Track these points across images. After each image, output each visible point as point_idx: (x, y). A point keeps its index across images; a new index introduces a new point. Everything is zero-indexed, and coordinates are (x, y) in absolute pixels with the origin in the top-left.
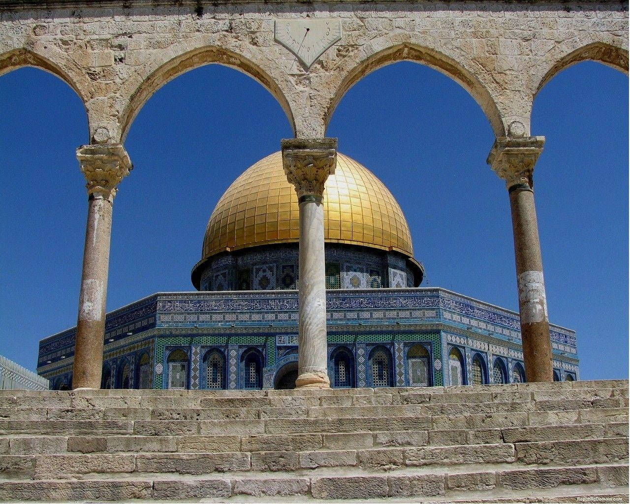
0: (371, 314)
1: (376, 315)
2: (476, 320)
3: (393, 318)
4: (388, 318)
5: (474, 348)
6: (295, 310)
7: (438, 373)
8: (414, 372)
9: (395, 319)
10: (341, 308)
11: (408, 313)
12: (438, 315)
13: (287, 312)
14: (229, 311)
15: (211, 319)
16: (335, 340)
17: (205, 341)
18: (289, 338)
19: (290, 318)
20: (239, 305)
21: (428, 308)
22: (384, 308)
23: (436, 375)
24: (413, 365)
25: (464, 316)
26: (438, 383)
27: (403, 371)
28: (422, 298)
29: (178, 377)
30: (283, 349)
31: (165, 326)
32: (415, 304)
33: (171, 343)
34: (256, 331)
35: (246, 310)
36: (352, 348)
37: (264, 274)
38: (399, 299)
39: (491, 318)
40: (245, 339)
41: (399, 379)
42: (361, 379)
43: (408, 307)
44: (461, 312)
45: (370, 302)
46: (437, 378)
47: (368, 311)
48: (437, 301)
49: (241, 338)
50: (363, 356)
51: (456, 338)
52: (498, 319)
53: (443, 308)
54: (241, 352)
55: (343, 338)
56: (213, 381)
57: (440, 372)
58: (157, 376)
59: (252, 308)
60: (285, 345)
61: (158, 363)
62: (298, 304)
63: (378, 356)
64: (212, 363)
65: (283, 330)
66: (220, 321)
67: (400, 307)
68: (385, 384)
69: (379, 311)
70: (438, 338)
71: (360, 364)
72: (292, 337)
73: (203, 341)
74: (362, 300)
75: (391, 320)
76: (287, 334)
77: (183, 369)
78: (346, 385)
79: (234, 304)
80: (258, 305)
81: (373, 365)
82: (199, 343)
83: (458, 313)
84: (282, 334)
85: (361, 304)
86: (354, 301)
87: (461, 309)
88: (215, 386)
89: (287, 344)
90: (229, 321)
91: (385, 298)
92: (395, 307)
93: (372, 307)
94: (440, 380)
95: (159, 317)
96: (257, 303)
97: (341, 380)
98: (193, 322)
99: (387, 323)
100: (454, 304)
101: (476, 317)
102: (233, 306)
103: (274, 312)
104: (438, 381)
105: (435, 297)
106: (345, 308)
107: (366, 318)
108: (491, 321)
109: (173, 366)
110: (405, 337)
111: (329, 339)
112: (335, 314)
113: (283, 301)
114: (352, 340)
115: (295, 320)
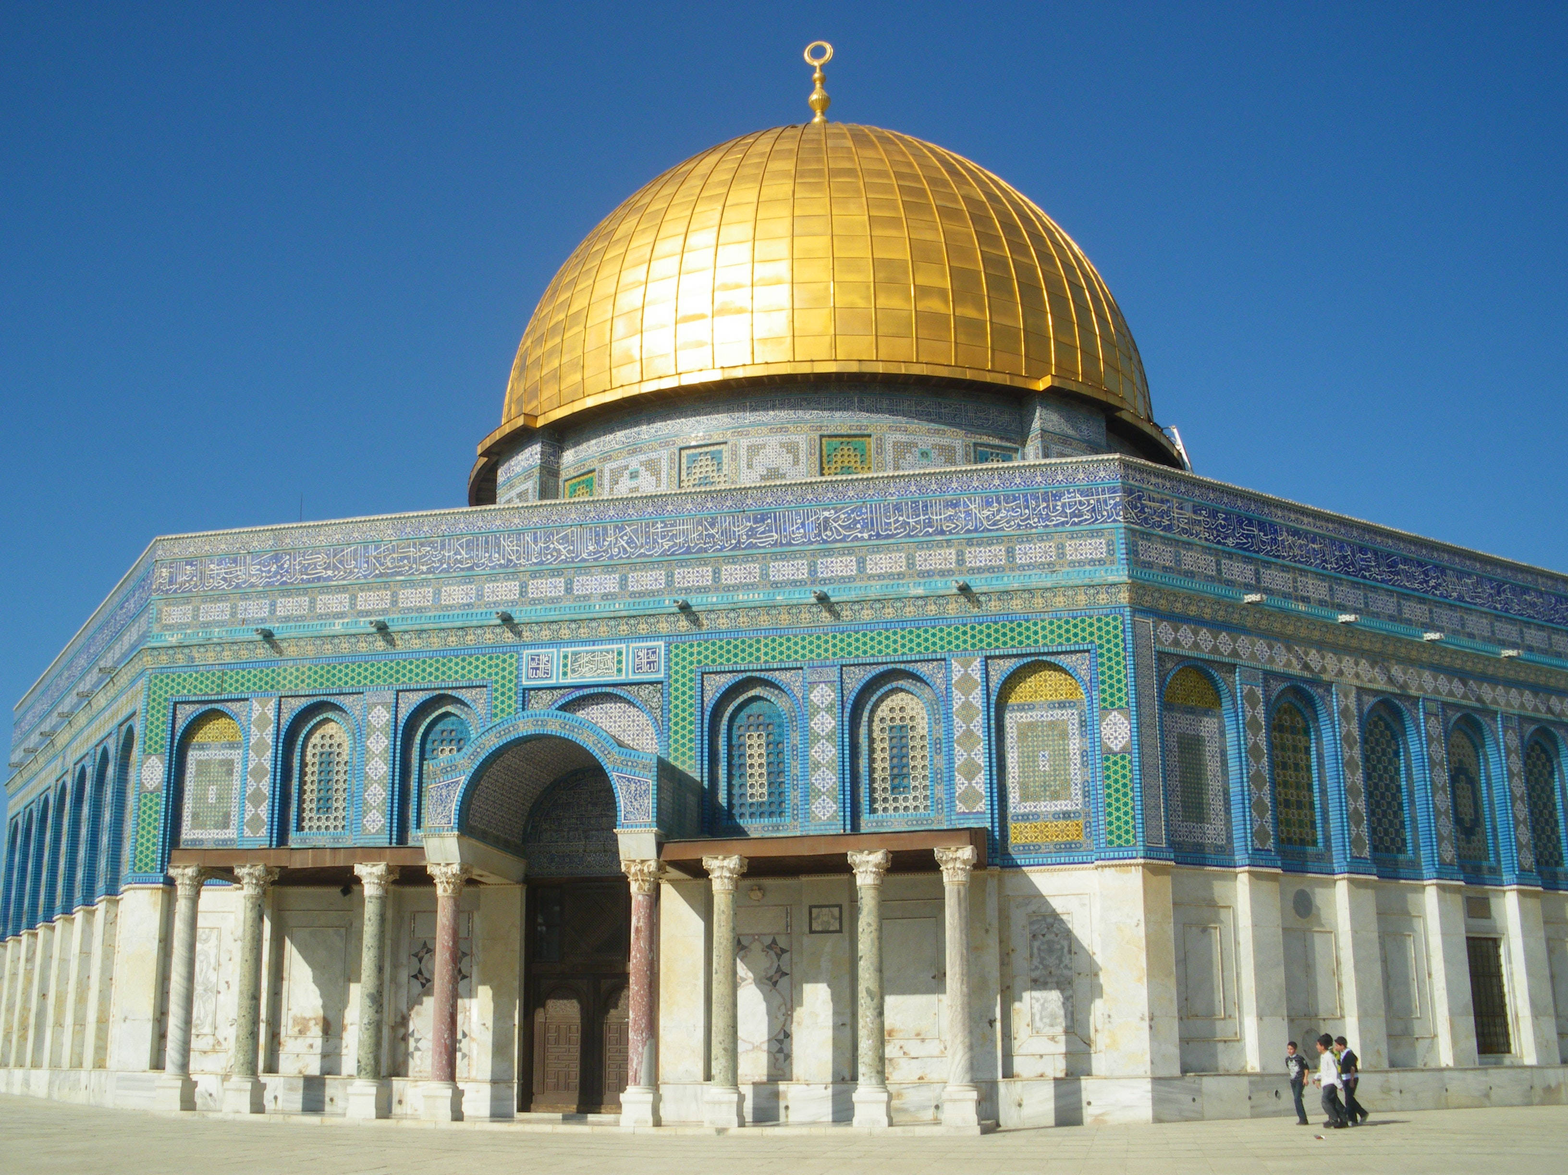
0: (861, 562)
1: (881, 563)
2: (1284, 568)
3: (943, 573)
4: (921, 574)
5: (1279, 667)
6: (587, 564)
7: (1115, 763)
8: (1029, 760)
9: (951, 573)
10: (752, 546)
11: (999, 550)
12: (1117, 554)
13: (559, 572)
14: (370, 579)
15: (312, 609)
16: (729, 661)
17: (290, 682)
18: (566, 657)
19: (569, 589)
20: (402, 559)
21: (1077, 528)
22: (908, 539)
23: (1108, 769)
24: (1022, 736)
25: (1230, 556)
26: (1117, 800)
27: (982, 760)
28: (1053, 495)
29: (212, 798)
30: (546, 696)
31: (173, 639)
32: (1028, 518)
33: (189, 691)
34: (452, 640)
35: (423, 573)
36: (788, 684)
37: (633, 484)
38: (965, 502)
39: (1352, 564)
40: (417, 667)
41: (963, 788)
42: (819, 794)
43: (1002, 529)
44: (1219, 542)
45: (856, 522)
46: (1111, 781)
47: (850, 551)
48: (1112, 502)
49: (404, 667)
50: (829, 709)
51: (1196, 633)
52: (1378, 566)
53: (1137, 527)
54: (404, 713)
55: (758, 650)
56: (318, 810)
57: (1123, 758)
58: (146, 797)
59: (445, 566)
60: (553, 682)
61: (150, 754)
62: (597, 543)
63: (892, 710)
64: (318, 750)
65: (544, 633)
66: (340, 615)
67: (968, 531)
68: (916, 808)
69: (888, 549)
70: (1116, 636)
71: (817, 738)
72: (575, 654)
73: (286, 682)
74: (826, 514)
75: (937, 578)
76: (556, 642)
77: (230, 772)
78: (771, 814)
79: (385, 558)
80: (463, 553)
81: (871, 741)
82: (272, 687)
83: (1207, 544)
84: (542, 645)
85: (826, 530)
86: (799, 521)
87: (1218, 531)
88: (323, 823)
89: (558, 678)
90: (368, 613)
91: (915, 502)
92: (950, 532)
93: (866, 536)
94: (1125, 785)
95: (160, 611)
96: (462, 548)
97: (752, 796)
98: (256, 621)
99: (920, 591)
100: (1189, 514)
101: (1284, 557)
102: (382, 565)
103: (514, 575)
104: (1117, 791)
105: (1103, 490)
106: (764, 547)
107: (843, 577)
108: (1348, 573)
109: (199, 763)
110: (989, 636)
111: (706, 657)
112: (726, 570)
113: (549, 536)
114: (788, 657)
115: (586, 598)
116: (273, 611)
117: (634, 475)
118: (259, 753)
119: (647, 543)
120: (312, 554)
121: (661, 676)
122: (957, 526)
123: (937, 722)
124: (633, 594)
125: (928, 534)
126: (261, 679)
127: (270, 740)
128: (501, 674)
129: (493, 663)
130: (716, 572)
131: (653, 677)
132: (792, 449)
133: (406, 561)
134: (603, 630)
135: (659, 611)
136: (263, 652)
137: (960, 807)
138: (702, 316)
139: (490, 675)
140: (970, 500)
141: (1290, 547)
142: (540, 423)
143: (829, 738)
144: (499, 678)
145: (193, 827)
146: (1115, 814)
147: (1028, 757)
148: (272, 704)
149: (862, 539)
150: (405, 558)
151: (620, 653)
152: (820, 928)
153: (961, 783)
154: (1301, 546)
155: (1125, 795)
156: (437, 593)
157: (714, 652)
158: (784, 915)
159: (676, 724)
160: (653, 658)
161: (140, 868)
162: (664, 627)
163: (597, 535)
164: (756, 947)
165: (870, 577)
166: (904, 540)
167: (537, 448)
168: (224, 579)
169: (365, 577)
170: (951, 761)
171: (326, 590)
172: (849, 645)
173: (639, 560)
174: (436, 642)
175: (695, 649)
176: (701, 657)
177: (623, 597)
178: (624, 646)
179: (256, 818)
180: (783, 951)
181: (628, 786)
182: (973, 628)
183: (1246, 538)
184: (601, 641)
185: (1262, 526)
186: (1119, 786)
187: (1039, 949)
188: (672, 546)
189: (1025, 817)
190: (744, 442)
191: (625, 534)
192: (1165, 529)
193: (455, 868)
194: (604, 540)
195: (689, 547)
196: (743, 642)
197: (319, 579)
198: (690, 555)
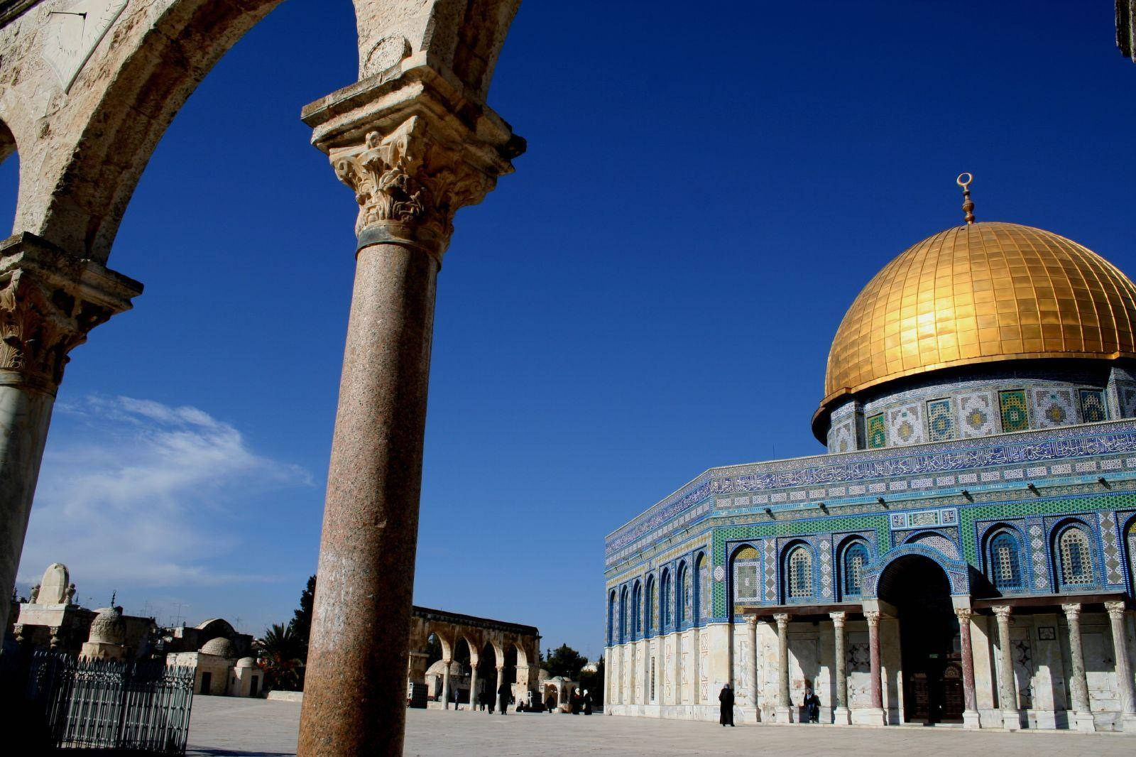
0: (1049, 469)
1: (1058, 469)
3: (1090, 473)
4: (1079, 474)
6: (917, 474)
9: (1094, 473)
10: (994, 463)
11: (1118, 461)
13: (904, 478)
14: (814, 484)
15: (788, 498)
16: (988, 516)
18: (910, 516)
19: (909, 486)
20: (828, 475)
22: (1071, 458)
27: (1119, 560)
29: (747, 584)
30: (903, 534)
31: (724, 514)
33: (733, 536)
34: (856, 510)
35: (839, 481)
36: (1018, 526)
37: (904, 419)
38: (1098, 439)
40: (841, 522)
42: (1038, 576)
43: (1118, 451)
45: (1044, 451)
47: (1042, 464)
49: (835, 523)
50: (1039, 537)
54: (836, 543)
55: (1002, 511)
56: (798, 587)
58: (717, 584)
59: (849, 477)
60: (905, 528)
61: (717, 565)
62: (920, 464)
63: (1070, 536)
64: (796, 561)
65: (899, 506)
66: (801, 501)
67: (1101, 453)
68: (1086, 582)
69: (1062, 463)
71: (1035, 550)
72: (915, 515)
73: (779, 531)
74: (1029, 447)
75: (1088, 475)
76: (907, 510)
77: (755, 572)
78: (1015, 585)
79: (820, 474)
81: (1061, 551)
82: (773, 534)
84: (899, 511)
85: (1030, 455)
86: (1016, 451)
88: (801, 593)
89: (908, 526)
90: (815, 500)
91: (1073, 440)
92: (1092, 454)
93: (1050, 457)
95: (715, 502)
96: (856, 469)
97: (1004, 577)
98: (763, 505)
99: (1080, 482)
102: (819, 477)
103: (883, 481)
106: (1000, 464)
107: (1041, 477)
109: (740, 568)
110: (1116, 501)
111: (977, 515)
112: (983, 475)
113: (897, 462)
114: (1017, 513)
115: (918, 489)
116: (770, 500)
117: (904, 415)
118: (769, 563)
119: (944, 464)
120: (785, 474)
121: (957, 523)
122: (1095, 450)
123: (1093, 541)
124: (940, 487)
125: (1080, 455)
126: (767, 530)
127: (774, 557)
128: (881, 525)
129: (876, 520)
130: (979, 476)
131: (953, 524)
132: (984, 399)
133: (830, 476)
134: (927, 504)
135: (952, 495)
136: (767, 518)
137: (1110, 581)
138: (931, 336)
139: (875, 525)
142: (853, 391)
143: (1041, 550)
144: (880, 527)
145: (740, 596)
148: (773, 541)
149: (1048, 458)
150: (830, 474)
151: (936, 514)
152: (1044, 638)
153: (1109, 571)
156: (847, 489)
157: (981, 512)
158: (1025, 632)
159: (966, 545)
160: (952, 516)
161: (717, 616)
162: (956, 501)
165: (1054, 476)
166: (1068, 459)
167: (853, 403)
168: (746, 487)
169: (812, 483)
170: (1102, 560)
171: (795, 490)
172: (1046, 507)
173: (941, 472)
174: (849, 511)
175: (972, 511)
176: (975, 515)
177: (935, 489)
178: (937, 511)
179: (770, 592)
180: (1026, 648)
181: (955, 577)
182: (1108, 498)
184: (927, 509)
188: (956, 465)
190: (959, 397)
193: (877, 614)
195: (964, 465)
196: (994, 507)
197: (790, 485)
198: (965, 468)
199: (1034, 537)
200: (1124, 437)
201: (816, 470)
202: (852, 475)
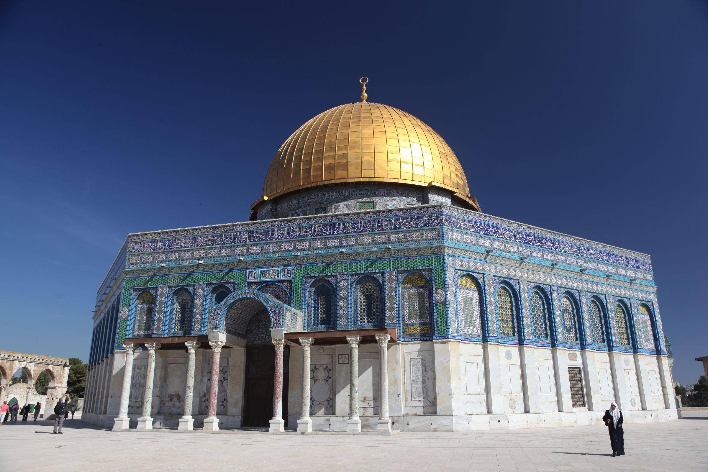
0: (357, 240)
1: (363, 240)
2: (501, 242)
3: (383, 243)
4: (376, 244)
5: (499, 274)
6: (268, 241)
7: (440, 306)
9: (386, 243)
10: (321, 235)
11: (402, 235)
12: (441, 236)
13: (259, 244)
14: (199, 247)
15: (179, 257)
16: (313, 273)
17: (172, 281)
18: (261, 272)
19: (262, 250)
21: (428, 228)
22: (372, 232)
23: (437, 308)
24: (409, 297)
25: (482, 237)
26: (441, 319)
27: (395, 305)
28: (420, 217)
29: (144, 321)
30: (255, 285)
31: (133, 267)
32: (411, 225)
33: (138, 285)
34: (224, 267)
35: (215, 245)
36: (332, 280)
38: (391, 220)
39: (526, 240)
40: (213, 276)
41: (389, 315)
42: (342, 317)
44: (478, 233)
45: (355, 227)
46: (438, 313)
47: (353, 236)
48: (440, 219)
49: (209, 276)
50: (345, 288)
51: (469, 263)
52: (535, 241)
53: (448, 227)
54: (208, 291)
56: (180, 324)
57: (443, 305)
58: (122, 320)
59: (223, 243)
60: (256, 281)
61: (124, 306)
62: (272, 234)
63: (367, 289)
64: (181, 304)
65: (254, 264)
66: (188, 260)
67: (392, 229)
68: (374, 322)
69: (365, 236)
70: (440, 264)
71: (342, 298)
72: (264, 271)
73: (170, 281)
74: (346, 224)
75: (381, 245)
76: (258, 268)
77: (151, 312)
78: (327, 324)
79: (203, 240)
80: (229, 238)
81: (360, 299)
82: (166, 283)
83: (474, 233)
84: (253, 268)
85: (345, 229)
86: (337, 227)
87: (477, 229)
88: (181, 329)
89: (258, 279)
90: (197, 258)
91: (374, 220)
92: (386, 229)
93: (358, 231)
94: (443, 314)
95: (129, 259)
96: (228, 236)
97: (321, 318)
98: (161, 261)
99: (375, 249)
100: (467, 223)
101: (501, 238)
102: (202, 242)
103: (245, 246)
104: (441, 316)
105: (437, 215)
106: (325, 235)
107: (351, 245)
108: (525, 243)
109: (141, 309)
110: (398, 264)
111: (306, 272)
112: (313, 243)
113: (256, 232)
114: (333, 271)
115: (268, 253)
116: (167, 258)
119: (288, 234)
120: (180, 239)
121: (291, 278)
122: (388, 228)
123: (381, 293)
124: (283, 251)
125: (378, 231)
126: (162, 281)
127: (164, 301)
128: (240, 278)
129: (237, 274)
130: (310, 244)
131: (289, 278)
132: (349, 206)
133: (210, 241)
134: (273, 263)
135: (290, 257)
136: (163, 271)
137: (388, 321)
139: (236, 278)
140: (392, 219)
141: (503, 234)
143: (345, 298)
144: (239, 279)
145: (138, 330)
146: (440, 324)
147: (411, 304)
148: (165, 289)
149: (357, 232)
150: (210, 240)
151: (278, 271)
152: (341, 362)
153: (388, 313)
154: (507, 234)
155: (443, 317)
156: (220, 252)
157: (308, 270)
158: (330, 358)
160: (289, 272)
161: (119, 345)
162: (292, 262)
163: (272, 232)
164: (321, 369)
165: (360, 245)
168: (151, 248)
169: (197, 246)
170: (384, 306)
171: (184, 251)
172: (352, 267)
173: (285, 240)
174: (219, 267)
175: (303, 269)
176: (304, 272)
177: (279, 252)
178: (279, 268)
179: (158, 327)
180: (330, 370)
181: (275, 314)
182: (393, 261)
183: (488, 231)
184: (272, 267)
185: (493, 227)
186: (441, 314)
187: (415, 370)
188: (296, 235)
189: (410, 325)
191: (281, 232)
192: (458, 228)
194: (274, 234)
195: (301, 235)
196: (318, 267)
197: (182, 247)
198: (301, 238)
199: (341, 289)
200: (407, 219)
201: (201, 237)
202: (225, 241)
